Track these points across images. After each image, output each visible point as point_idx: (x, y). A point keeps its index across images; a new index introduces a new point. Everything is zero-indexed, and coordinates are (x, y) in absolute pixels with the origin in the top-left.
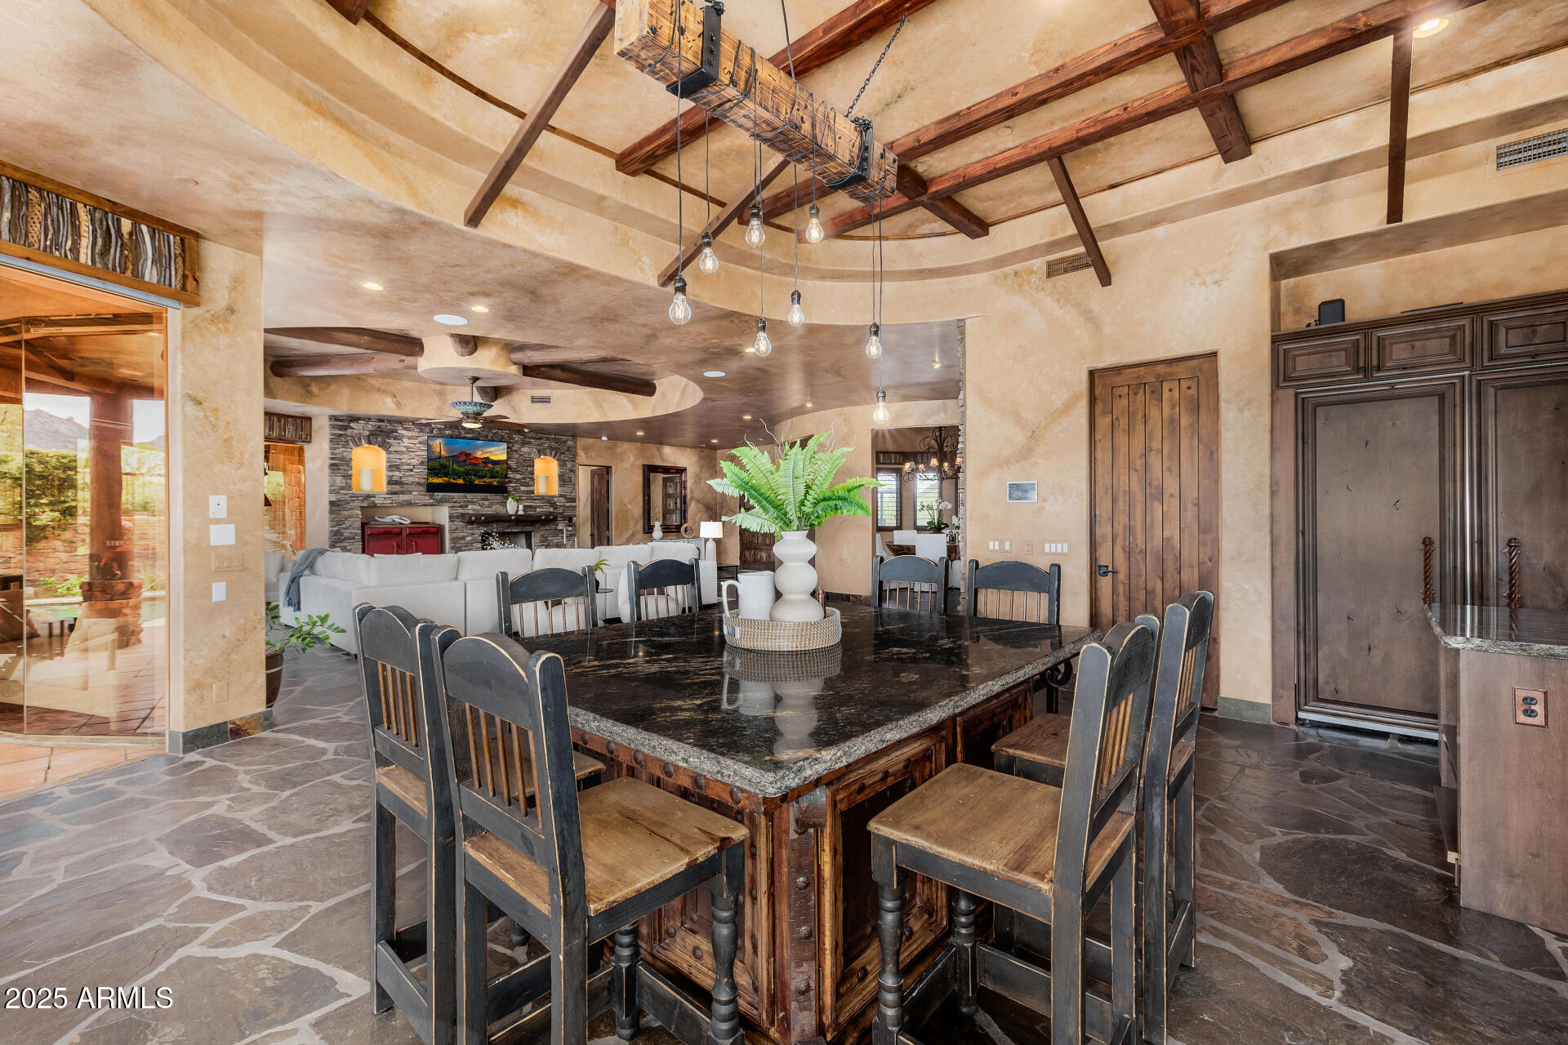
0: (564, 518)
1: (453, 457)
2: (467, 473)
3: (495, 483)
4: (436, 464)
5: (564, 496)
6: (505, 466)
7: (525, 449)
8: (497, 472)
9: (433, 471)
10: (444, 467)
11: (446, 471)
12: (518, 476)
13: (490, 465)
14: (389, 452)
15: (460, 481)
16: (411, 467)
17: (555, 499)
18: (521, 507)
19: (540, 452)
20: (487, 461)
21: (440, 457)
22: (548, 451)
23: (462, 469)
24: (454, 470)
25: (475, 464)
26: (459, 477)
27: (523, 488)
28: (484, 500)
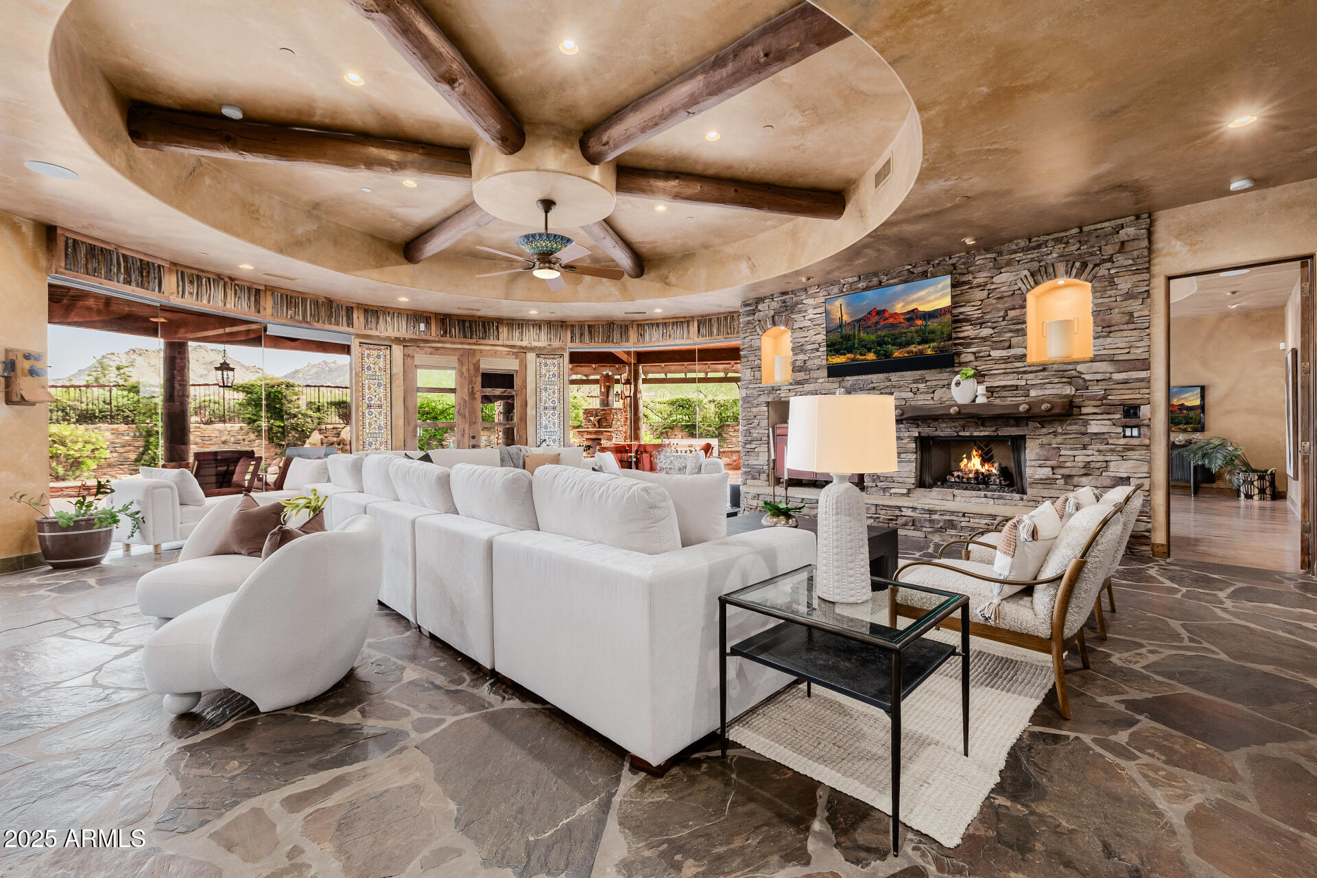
0: (1106, 407)
1: (859, 321)
2: (881, 343)
3: (929, 352)
4: (836, 337)
5: (1111, 360)
6: (948, 318)
7: (1004, 277)
8: (933, 332)
9: (834, 348)
10: (847, 338)
11: (850, 343)
12: (986, 332)
13: (919, 322)
14: (793, 330)
15: (871, 356)
16: (816, 346)
17: (1080, 368)
18: (981, 389)
19: (1039, 274)
20: (913, 315)
21: (841, 326)
22: (1061, 267)
23: (873, 337)
24: (861, 340)
25: (893, 326)
26: (869, 350)
27: (996, 354)
28: (915, 381)
